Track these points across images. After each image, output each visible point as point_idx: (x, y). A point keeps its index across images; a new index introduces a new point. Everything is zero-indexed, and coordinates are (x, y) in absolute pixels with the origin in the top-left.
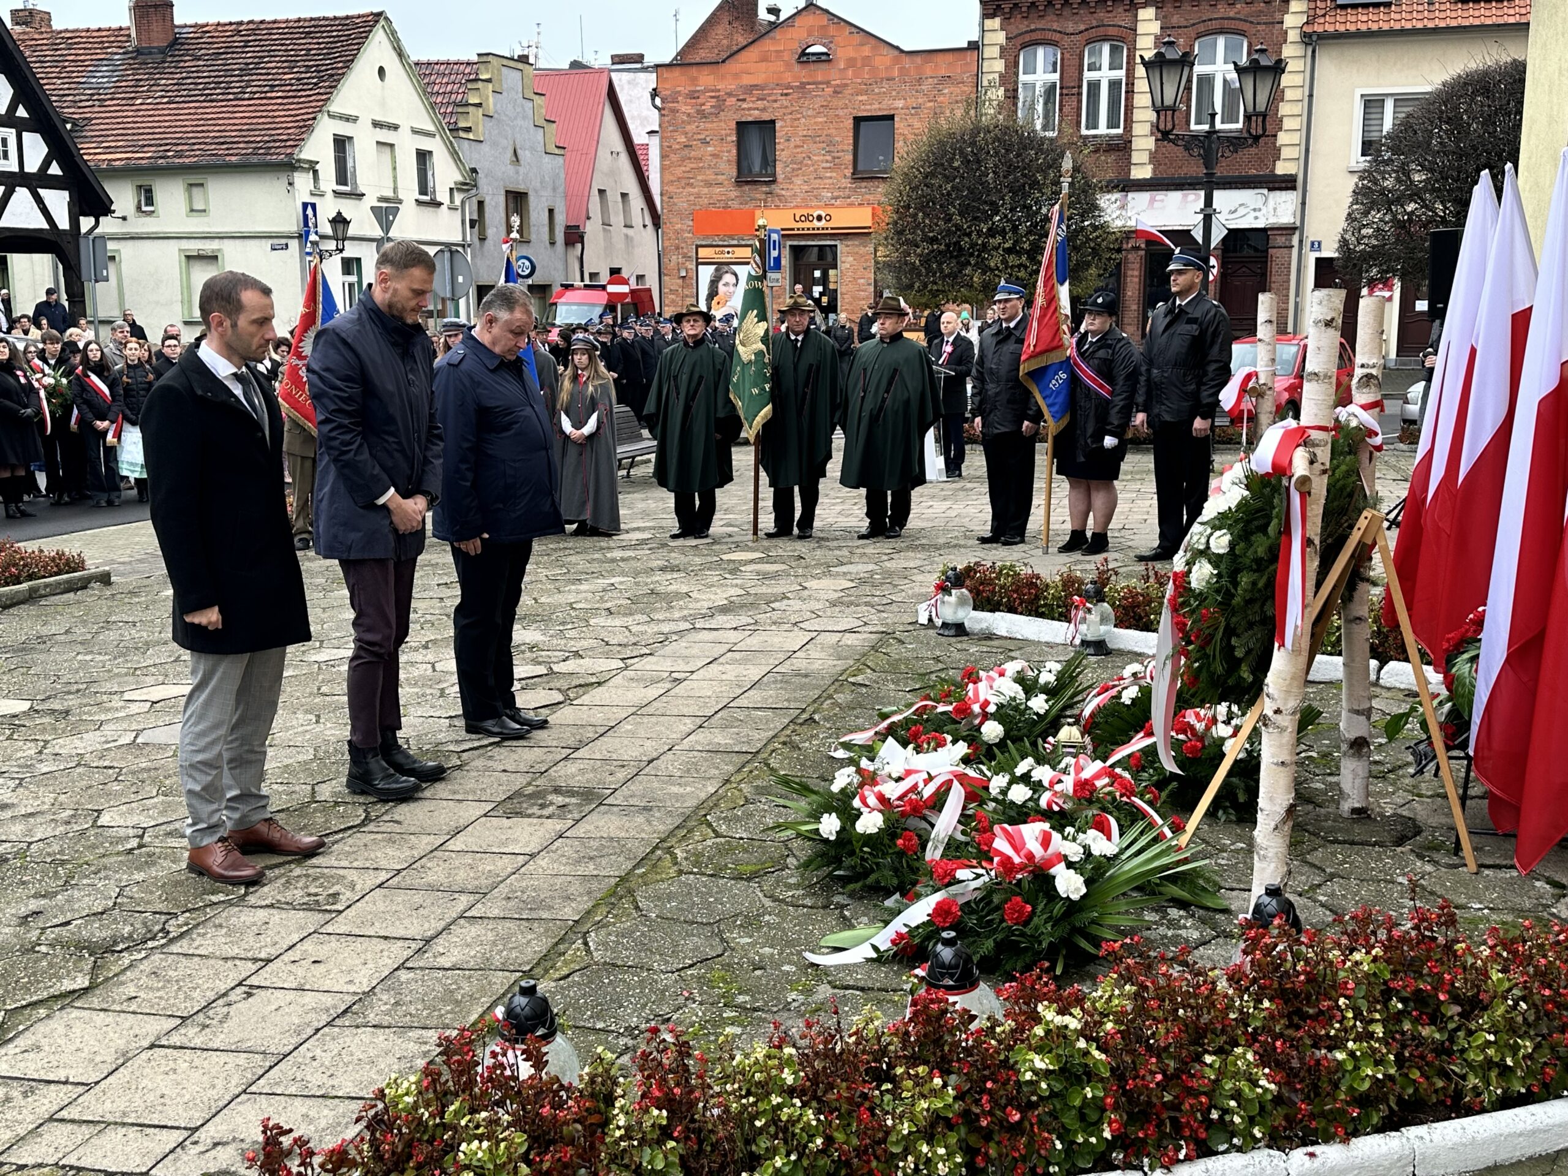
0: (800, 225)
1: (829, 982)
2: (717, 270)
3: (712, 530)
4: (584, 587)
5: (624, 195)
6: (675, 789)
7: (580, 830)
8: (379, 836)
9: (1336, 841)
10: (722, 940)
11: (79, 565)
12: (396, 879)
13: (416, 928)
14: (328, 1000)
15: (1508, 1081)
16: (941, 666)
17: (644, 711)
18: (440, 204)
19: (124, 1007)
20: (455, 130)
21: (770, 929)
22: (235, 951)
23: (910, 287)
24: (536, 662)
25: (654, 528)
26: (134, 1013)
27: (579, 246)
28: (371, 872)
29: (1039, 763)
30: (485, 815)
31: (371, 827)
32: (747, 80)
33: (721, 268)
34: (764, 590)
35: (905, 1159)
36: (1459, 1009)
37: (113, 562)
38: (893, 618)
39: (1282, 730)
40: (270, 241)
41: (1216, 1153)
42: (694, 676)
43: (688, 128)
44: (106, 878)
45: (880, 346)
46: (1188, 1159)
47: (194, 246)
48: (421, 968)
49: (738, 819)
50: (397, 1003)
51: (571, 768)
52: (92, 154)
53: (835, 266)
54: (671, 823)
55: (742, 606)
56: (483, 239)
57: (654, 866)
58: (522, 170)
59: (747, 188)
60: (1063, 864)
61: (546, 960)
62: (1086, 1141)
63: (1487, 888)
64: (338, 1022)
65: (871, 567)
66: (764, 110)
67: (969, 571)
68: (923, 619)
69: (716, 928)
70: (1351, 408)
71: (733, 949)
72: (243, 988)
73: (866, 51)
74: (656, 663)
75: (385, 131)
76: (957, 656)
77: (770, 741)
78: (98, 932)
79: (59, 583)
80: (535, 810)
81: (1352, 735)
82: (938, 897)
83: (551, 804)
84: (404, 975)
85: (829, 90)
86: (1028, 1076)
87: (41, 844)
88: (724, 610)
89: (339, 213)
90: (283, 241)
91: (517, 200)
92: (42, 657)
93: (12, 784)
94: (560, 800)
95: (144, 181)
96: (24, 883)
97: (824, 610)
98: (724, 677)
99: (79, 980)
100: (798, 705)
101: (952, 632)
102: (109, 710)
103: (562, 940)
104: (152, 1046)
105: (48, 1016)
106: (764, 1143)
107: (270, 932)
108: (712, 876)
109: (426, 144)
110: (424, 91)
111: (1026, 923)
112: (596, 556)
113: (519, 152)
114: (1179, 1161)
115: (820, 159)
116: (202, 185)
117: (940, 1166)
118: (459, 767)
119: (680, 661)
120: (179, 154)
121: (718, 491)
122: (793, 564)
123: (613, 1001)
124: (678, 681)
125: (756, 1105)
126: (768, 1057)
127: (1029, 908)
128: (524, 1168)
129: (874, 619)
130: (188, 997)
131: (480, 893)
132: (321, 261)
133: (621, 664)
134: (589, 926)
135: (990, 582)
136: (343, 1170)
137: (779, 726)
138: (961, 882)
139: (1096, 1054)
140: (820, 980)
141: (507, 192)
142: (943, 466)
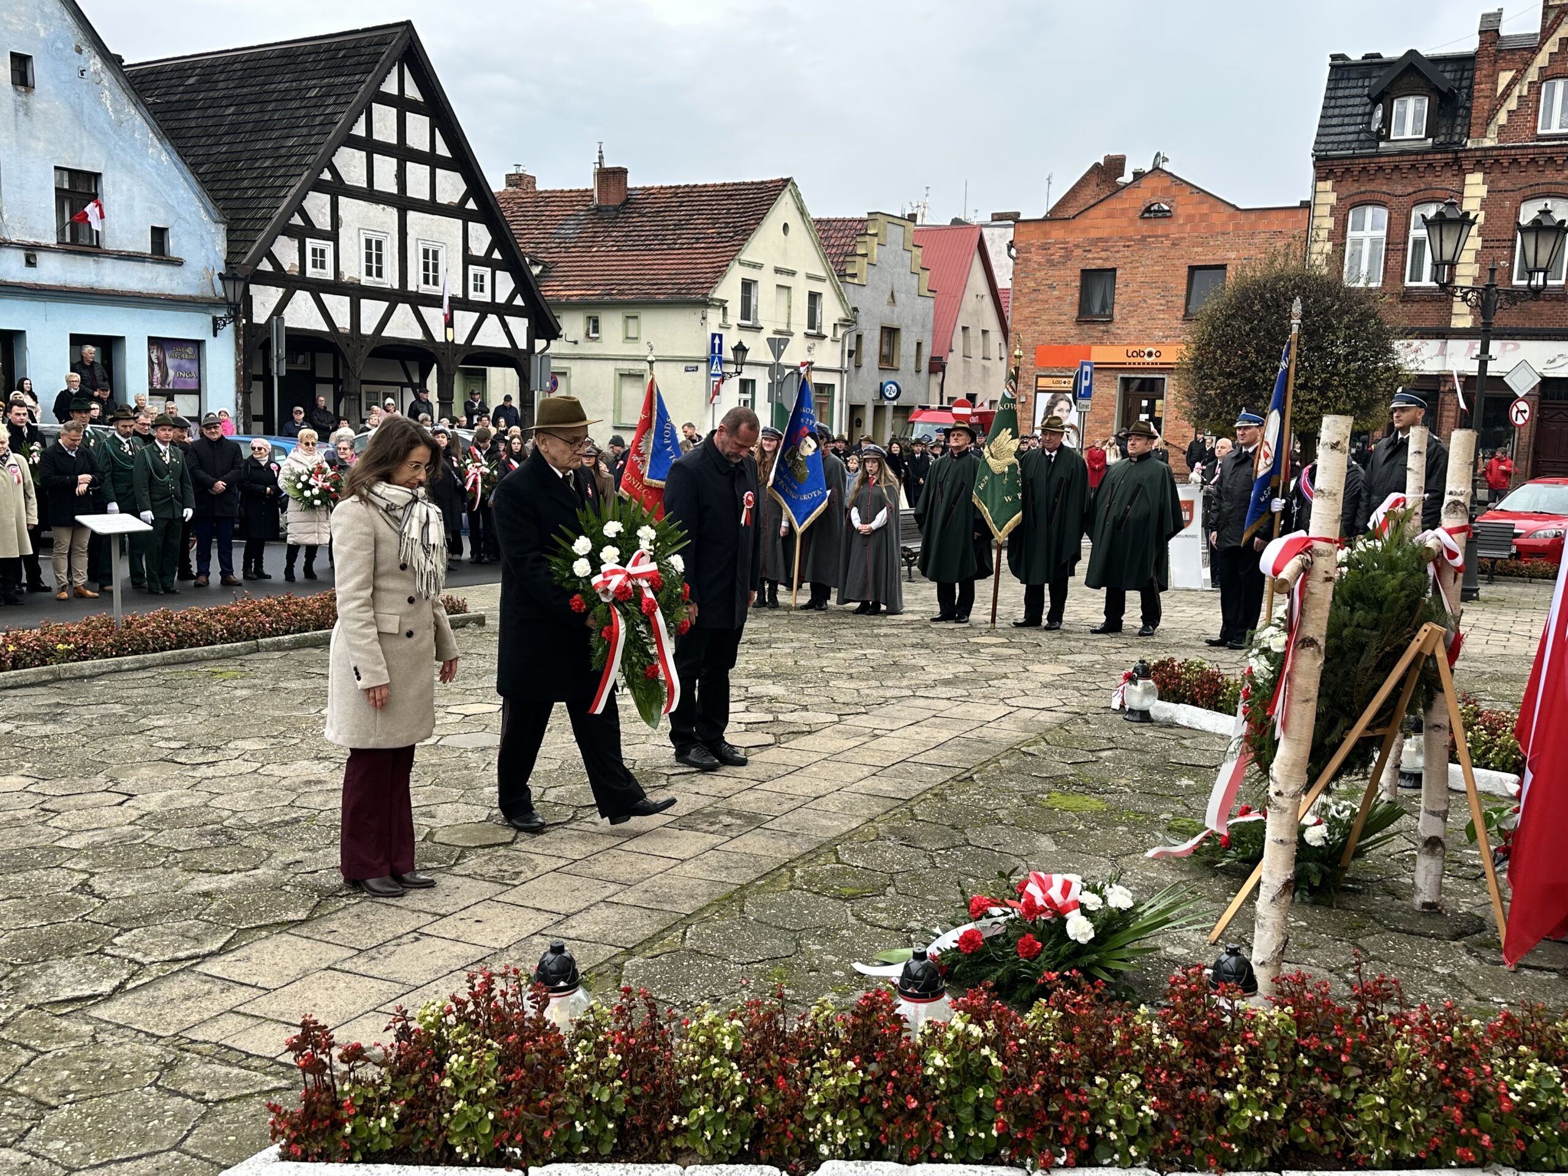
0: (1132, 360)
1: (867, 988)
2: (1053, 397)
3: (971, 617)
4: (838, 655)
5: (985, 332)
6: (824, 822)
7: (729, 847)
8: (575, 833)
9: (1397, 930)
10: (798, 945)
11: (463, 609)
12: (569, 867)
13: (563, 908)
14: (471, 951)
15: (1400, 1144)
16: (1111, 745)
17: (834, 757)
18: (824, 337)
19: (323, 938)
20: (842, 275)
21: (842, 940)
22: (424, 906)
23: (1207, 416)
24: (769, 711)
26: (328, 942)
27: (941, 375)
28: (555, 859)
30: (663, 827)
31: (574, 825)
32: (1094, 234)
33: (1057, 395)
34: (991, 669)
35: (815, 1127)
36: (1359, 1071)
38: (1093, 702)
39: (1282, 811)
40: (685, 364)
41: (1098, 1165)
42: (892, 734)
43: (1038, 274)
46: (1066, 1166)
47: (626, 366)
48: (551, 935)
49: (861, 851)
51: (751, 796)
52: (550, 291)
53: (1162, 398)
54: (806, 847)
55: (965, 681)
56: (858, 366)
57: (774, 880)
58: (897, 309)
59: (1086, 327)
60: (1078, 911)
61: (650, 940)
62: (976, 1135)
63: (1517, 986)
64: (468, 968)
65: (1096, 658)
66: (1107, 259)
67: (1162, 664)
68: (1116, 704)
69: (796, 936)
70: (1439, 531)
71: (802, 953)
72: (415, 934)
73: (1205, 209)
74: (866, 721)
75: (784, 276)
76: (1131, 738)
77: (925, 791)
80: (705, 826)
81: (1426, 834)
82: (970, 926)
83: (720, 822)
84: (537, 939)
85: (1167, 243)
86: (930, 1071)
88: (947, 683)
91: (890, 334)
93: (332, 767)
94: (727, 820)
95: (593, 313)
96: (301, 839)
97: (1033, 690)
98: (918, 736)
99: (300, 914)
100: (962, 765)
101: (1137, 718)
103: (669, 928)
104: (329, 968)
105: (267, 937)
106: (697, 1095)
107: (456, 895)
108: (816, 893)
109: (817, 287)
110: (820, 244)
111: (1036, 957)
112: (866, 631)
113: (896, 295)
114: (1059, 1166)
115: (1155, 303)
116: (636, 317)
117: (840, 1135)
118: (664, 787)
119: (887, 721)
120: (621, 293)
122: (1028, 650)
123: (682, 980)
124: (876, 736)
125: (700, 1063)
126: (713, 1024)
127: (1039, 945)
128: (493, 1083)
129: (1075, 701)
130: (372, 936)
131: (627, 885)
132: (722, 381)
133: (836, 719)
134: (695, 920)
135: (1178, 676)
136: (359, 1063)
137: (940, 780)
138: (992, 916)
139: (994, 1061)
140: (859, 986)
141: (883, 328)
142: (1209, 576)
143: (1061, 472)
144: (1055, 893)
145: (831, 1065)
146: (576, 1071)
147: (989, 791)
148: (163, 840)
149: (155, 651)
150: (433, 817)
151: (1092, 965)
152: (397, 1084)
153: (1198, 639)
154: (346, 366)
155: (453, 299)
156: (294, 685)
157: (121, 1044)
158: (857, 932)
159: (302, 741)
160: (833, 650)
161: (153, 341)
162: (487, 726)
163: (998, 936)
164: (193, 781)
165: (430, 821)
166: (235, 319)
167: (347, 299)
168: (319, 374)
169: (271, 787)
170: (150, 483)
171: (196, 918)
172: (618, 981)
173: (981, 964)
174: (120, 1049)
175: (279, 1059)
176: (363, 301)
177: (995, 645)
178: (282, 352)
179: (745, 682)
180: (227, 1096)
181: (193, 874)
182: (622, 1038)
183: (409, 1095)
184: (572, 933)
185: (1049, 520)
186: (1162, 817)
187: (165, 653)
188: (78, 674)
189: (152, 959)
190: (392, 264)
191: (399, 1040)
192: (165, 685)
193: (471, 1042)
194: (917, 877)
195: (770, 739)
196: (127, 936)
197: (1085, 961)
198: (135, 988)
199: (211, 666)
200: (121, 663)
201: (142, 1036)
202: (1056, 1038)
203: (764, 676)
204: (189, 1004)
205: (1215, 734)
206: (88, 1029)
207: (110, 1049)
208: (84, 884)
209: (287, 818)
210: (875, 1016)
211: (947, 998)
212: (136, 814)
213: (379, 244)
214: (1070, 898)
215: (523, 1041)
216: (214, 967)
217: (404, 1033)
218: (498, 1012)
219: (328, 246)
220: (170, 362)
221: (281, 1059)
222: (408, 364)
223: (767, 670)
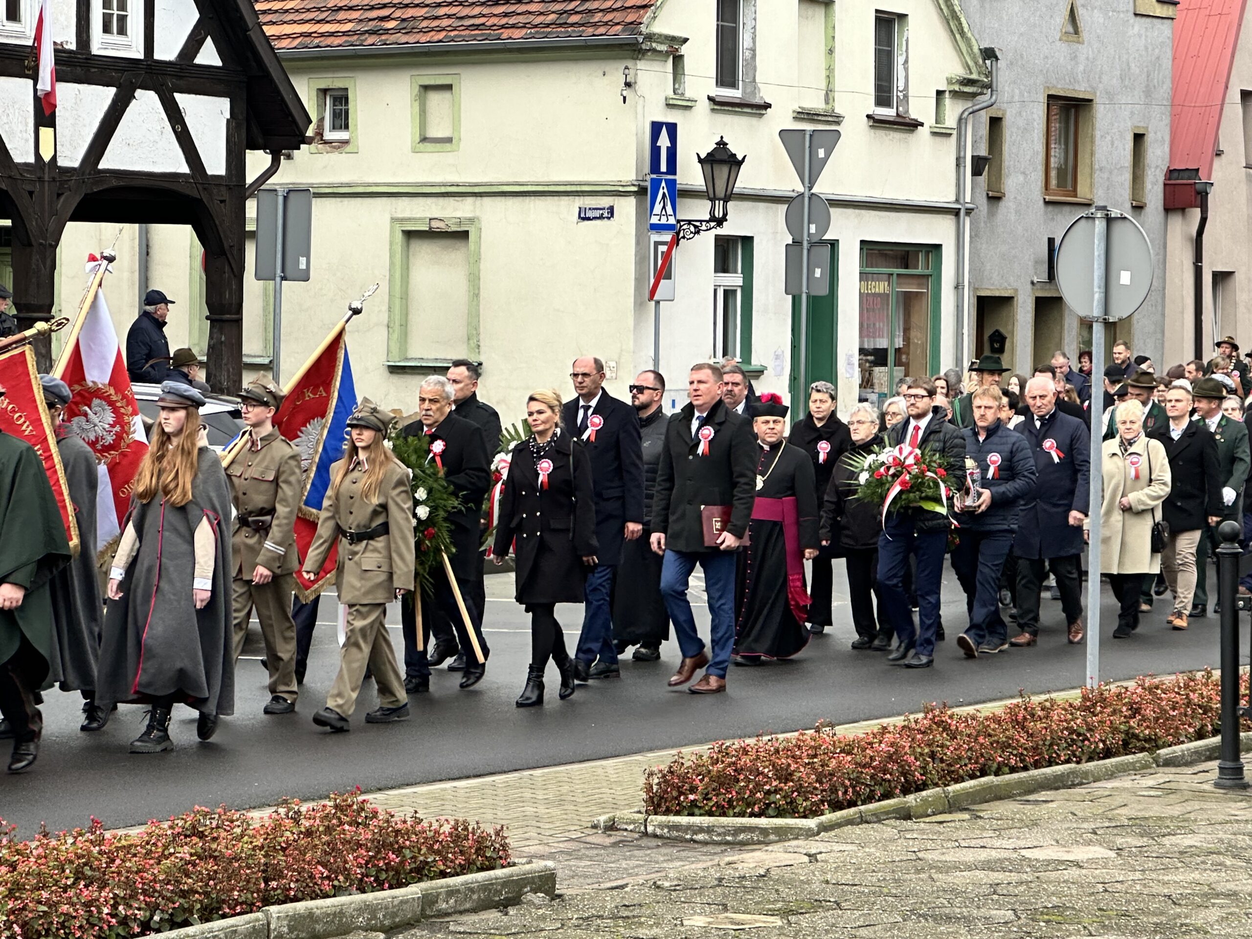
11: (501, 854)
18: (914, 125)
27: (1196, 212)
47: (422, 211)
56: (995, 199)
79: (471, 889)
89: (721, 144)
90: (605, 202)
91: (1069, 113)
95: (334, 81)
120: (407, 26)
132: (676, 241)
141: (1050, 97)
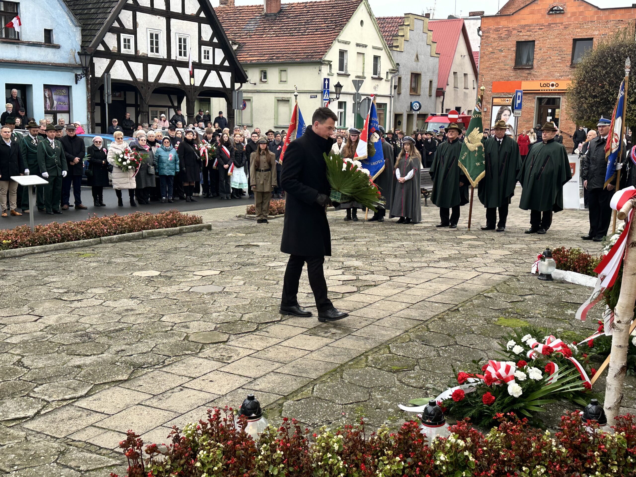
0: (543, 88)
1: (405, 418)
2: (501, 108)
4: (389, 245)
5: (465, 75)
6: (383, 332)
7: (335, 344)
8: (258, 337)
10: (370, 395)
11: (200, 221)
12: (255, 354)
13: (253, 375)
14: (208, 396)
16: (531, 292)
17: (387, 299)
18: (382, 79)
19: (136, 389)
20: (391, 46)
21: (392, 393)
22: (185, 373)
23: (583, 118)
24: (354, 274)
25: (434, 222)
26: (138, 391)
27: (442, 97)
28: (248, 350)
29: (532, 337)
30: (302, 333)
31: (257, 333)
32: (523, 23)
33: (503, 107)
34: (469, 252)
37: (216, 221)
38: (522, 269)
39: (621, 330)
40: (310, 95)
42: (417, 286)
43: (494, 44)
44: (154, 340)
45: (542, 145)
47: (281, 96)
48: (248, 389)
49: (402, 347)
50: (232, 401)
52: (242, 58)
53: (559, 108)
54: (374, 345)
56: (399, 94)
57: (358, 362)
58: (419, 64)
59: (519, 71)
60: (514, 381)
61: (296, 392)
64: (207, 405)
65: (523, 246)
66: (530, 36)
67: (558, 250)
68: (534, 271)
69: (369, 390)
71: (372, 399)
72: (181, 387)
73: (582, 9)
74: (404, 279)
75: (361, 48)
76: (542, 289)
77: (434, 317)
78: (140, 360)
79: (191, 228)
80: (322, 334)
82: (457, 388)
83: (330, 332)
84: (240, 391)
85: (562, 27)
86: (438, 463)
87: (137, 325)
88: (445, 259)
89: (339, 83)
90: (315, 94)
91: (416, 76)
92: (172, 255)
93: (139, 302)
95: (264, 69)
96: (124, 339)
97: (491, 263)
98: (430, 288)
99: (124, 377)
100: (453, 303)
101: (545, 278)
102: (186, 278)
103: (305, 386)
104: (139, 404)
105: (108, 388)
106: (321, 472)
107: (200, 368)
108: (379, 369)
109: (378, 53)
110: (379, 31)
112: (403, 232)
113: (419, 56)
115: (555, 58)
116: (285, 71)
119: (414, 280)
120: (278, 58)
121: (461, 207)
122: (488, 242)
123: (312, 412)
124: (410, 288)
125: (322, 456)
126: (329, 437)
127: (494, 398)
128: (220, 465)
129: (512, 269)
130: (160, 388)
131: (284, 363)
132: (329, 102)
133: (388, 278)
134: (318, 382)
135: (567, 257)
136: (155, 454)
137: (442, 311)
138: (469, 383)
139: (471, 458)
140: (402, 417)
141: (412, 73)
142: (583, 203)
143: (506, 149)
144: (502, 371)
145: (388, 459)
146: (261, 459)
147: (468, 317)
148: (57, 339)
149: (50, 243)
150: (188, 328)
151: (521, 408)
152: (174, 464)
153: (577, 236)
154: (141, 98)
155: (194, 63)
156: (119, 260)
157: (39, 441)
158: (400, 389)
159: (123, 289)
160: (386, 242)
161: (46, 87)
162: (213, 281)
163: (472, 393)
164: (71, 309)
165: (187, 330)
166: (86, 75)
167: (141, 64)
168: (128, 102)
169: (109, 312)
170: (45, 158)
171: (74, 378)
172: (281, 412)
173: (463, 406)
174: (39, 444)
175: (115, 450)
176: (149, 65)
177: (470, 240)
178: (110, 91)
179: (342, 259)
180: (91, 468)
181: (72, 356)
182: (283, 443)
183: (179, 470)
184: (257, 388)
185: (500, 174)
186: (558, 330)
187: (55, 244)
188: (13, 255)
189: (53, 399)
190: (163, 46)
191: (174, 442)
192: (56, 260)
193: (210, 444)
194: (430, 362)
195: (355, 289)
196: (41, 388)
197: (517, 406)
198: (45, 414)
199: (79, 251)
200: (34, 250)
201: (49, 437)
202: (502, 447)
203: (352, 256)
204: (71, 422)
205: (586, 287)
206: (23, 434)
207: (34, 444)
208: (19, 361)
209: (117, 328)
210: (410, 434)
211: (446, 425)
212: (43, 326)
213: (157, 36)
214: (510, 374)
215: (235, 444)
216: (83, 403)
217: (177, 439)
218: (222, 429)
219: (132, 37)
220: (54, 97)
221: (116, 450)
222: (172, 96)
223: (353, 253)
